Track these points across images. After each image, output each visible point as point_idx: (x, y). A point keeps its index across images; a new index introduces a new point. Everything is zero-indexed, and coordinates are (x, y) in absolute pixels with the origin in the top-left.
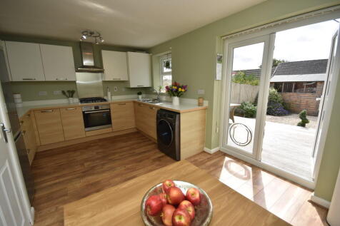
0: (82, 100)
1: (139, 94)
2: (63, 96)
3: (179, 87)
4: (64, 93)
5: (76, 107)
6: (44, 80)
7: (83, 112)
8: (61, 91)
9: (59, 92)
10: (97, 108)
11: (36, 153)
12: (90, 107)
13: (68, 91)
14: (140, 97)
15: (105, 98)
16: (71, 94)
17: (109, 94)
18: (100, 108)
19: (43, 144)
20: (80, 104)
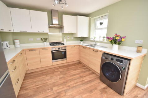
0: (51, 44)
1: (81, 41)
2: (42, 41)
3: (122, 38)
4: (42, 39)
5: (48, 48)
6: (31, 32)
7: (52, 51)
8: (40, 39)
9: (39, 39)
10: (59, 48)
11: (26, 74)
12: (55, 48)
13: (44, 39)
14: (82, 42)
15: (63, 43)
16: (46, 40)
17: (65, 40)
18: (61, 49)
19: (29, 69)
20: (50, 46)
